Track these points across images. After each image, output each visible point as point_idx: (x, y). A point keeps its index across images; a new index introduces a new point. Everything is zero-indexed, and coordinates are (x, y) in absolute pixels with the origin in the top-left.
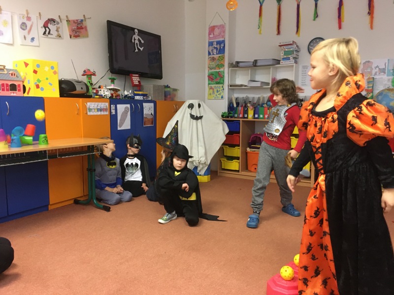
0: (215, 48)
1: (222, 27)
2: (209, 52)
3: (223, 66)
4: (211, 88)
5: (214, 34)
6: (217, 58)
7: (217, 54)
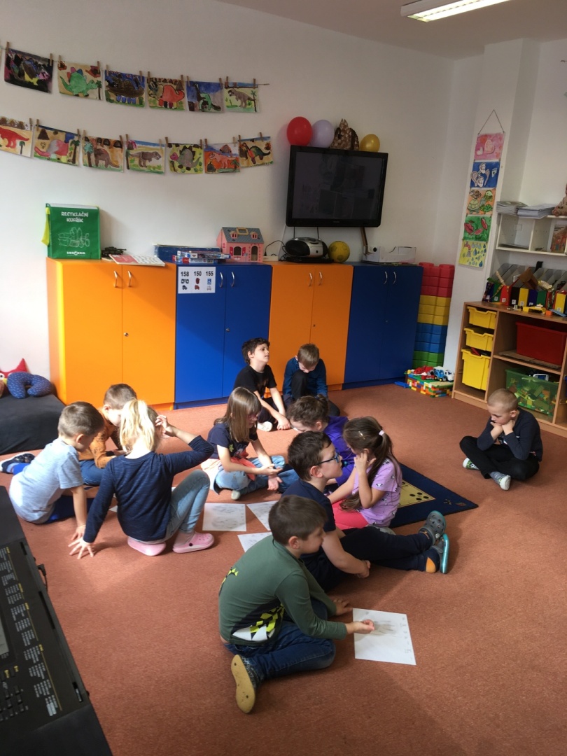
0: (482, 175)
1: (499, 138)
2: (472, 181)
3: (490, 208)
4: (466, 245)
5: (484, 149)
6: (483, 195)
7: (484, 186)
